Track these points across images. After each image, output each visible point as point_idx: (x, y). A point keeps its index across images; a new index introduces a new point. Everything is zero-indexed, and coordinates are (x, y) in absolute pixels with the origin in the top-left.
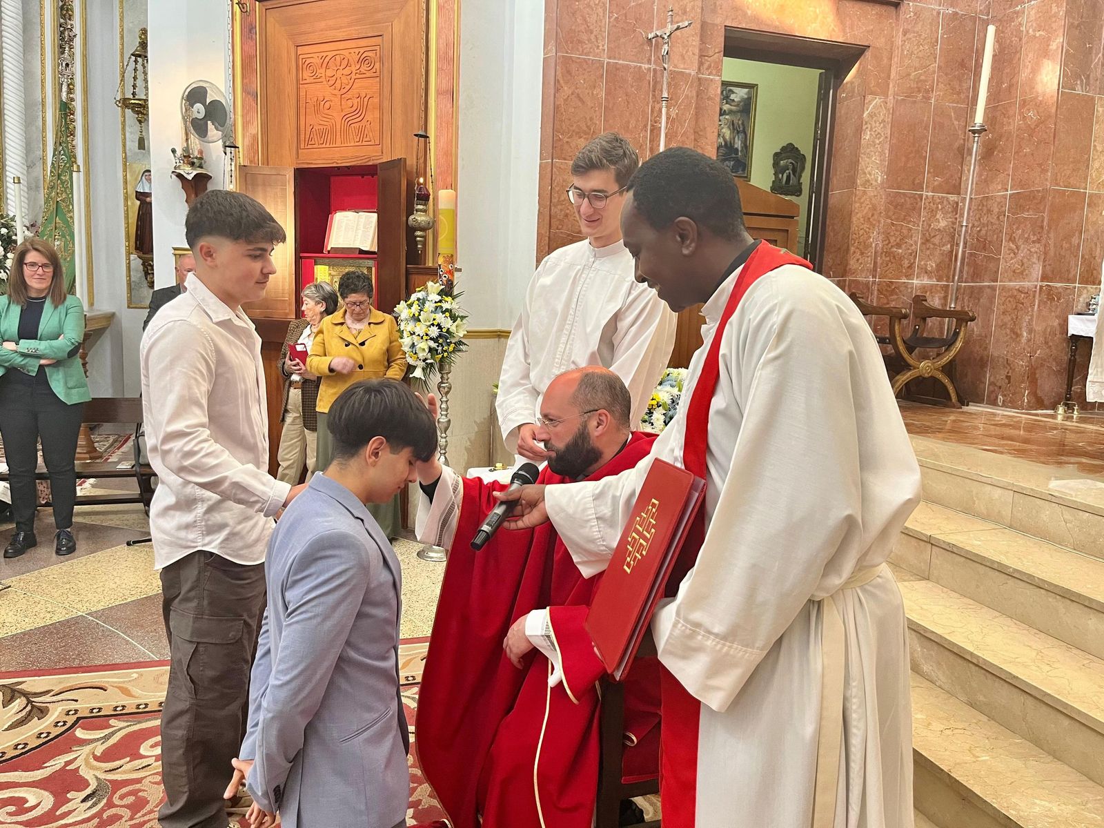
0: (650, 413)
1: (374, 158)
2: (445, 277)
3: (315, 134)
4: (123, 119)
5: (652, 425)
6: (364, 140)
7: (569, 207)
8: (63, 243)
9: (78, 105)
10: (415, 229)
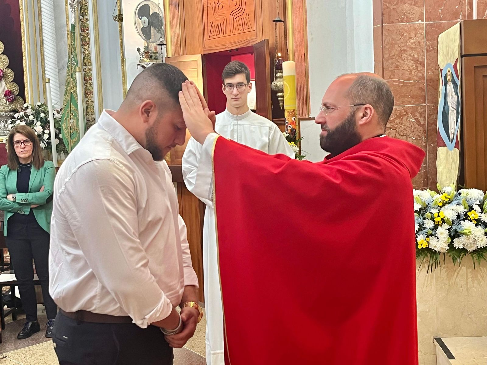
0: (436, 227)
1: (252, 41)
2: (290, 127)
3: (214, 28)
4: (120, 28)
5: (438, 238)
6: (245, 28)
7: (399, 60)
8: (75, 120)
9: (91, 23)
10: (277, 92)
